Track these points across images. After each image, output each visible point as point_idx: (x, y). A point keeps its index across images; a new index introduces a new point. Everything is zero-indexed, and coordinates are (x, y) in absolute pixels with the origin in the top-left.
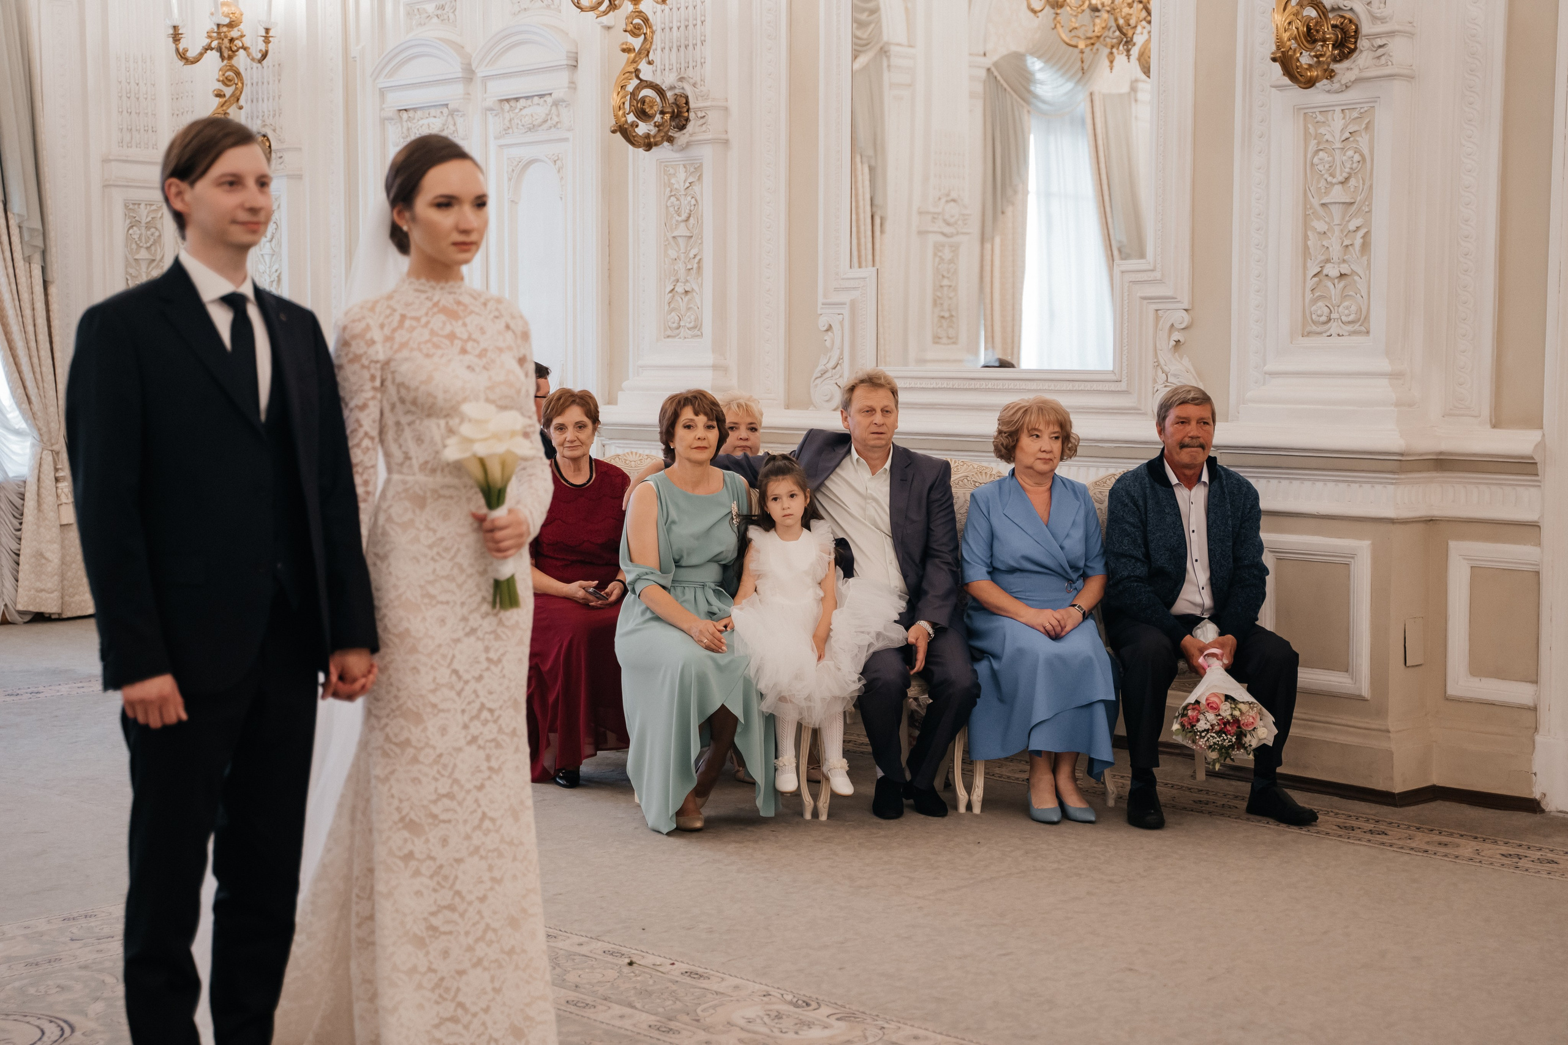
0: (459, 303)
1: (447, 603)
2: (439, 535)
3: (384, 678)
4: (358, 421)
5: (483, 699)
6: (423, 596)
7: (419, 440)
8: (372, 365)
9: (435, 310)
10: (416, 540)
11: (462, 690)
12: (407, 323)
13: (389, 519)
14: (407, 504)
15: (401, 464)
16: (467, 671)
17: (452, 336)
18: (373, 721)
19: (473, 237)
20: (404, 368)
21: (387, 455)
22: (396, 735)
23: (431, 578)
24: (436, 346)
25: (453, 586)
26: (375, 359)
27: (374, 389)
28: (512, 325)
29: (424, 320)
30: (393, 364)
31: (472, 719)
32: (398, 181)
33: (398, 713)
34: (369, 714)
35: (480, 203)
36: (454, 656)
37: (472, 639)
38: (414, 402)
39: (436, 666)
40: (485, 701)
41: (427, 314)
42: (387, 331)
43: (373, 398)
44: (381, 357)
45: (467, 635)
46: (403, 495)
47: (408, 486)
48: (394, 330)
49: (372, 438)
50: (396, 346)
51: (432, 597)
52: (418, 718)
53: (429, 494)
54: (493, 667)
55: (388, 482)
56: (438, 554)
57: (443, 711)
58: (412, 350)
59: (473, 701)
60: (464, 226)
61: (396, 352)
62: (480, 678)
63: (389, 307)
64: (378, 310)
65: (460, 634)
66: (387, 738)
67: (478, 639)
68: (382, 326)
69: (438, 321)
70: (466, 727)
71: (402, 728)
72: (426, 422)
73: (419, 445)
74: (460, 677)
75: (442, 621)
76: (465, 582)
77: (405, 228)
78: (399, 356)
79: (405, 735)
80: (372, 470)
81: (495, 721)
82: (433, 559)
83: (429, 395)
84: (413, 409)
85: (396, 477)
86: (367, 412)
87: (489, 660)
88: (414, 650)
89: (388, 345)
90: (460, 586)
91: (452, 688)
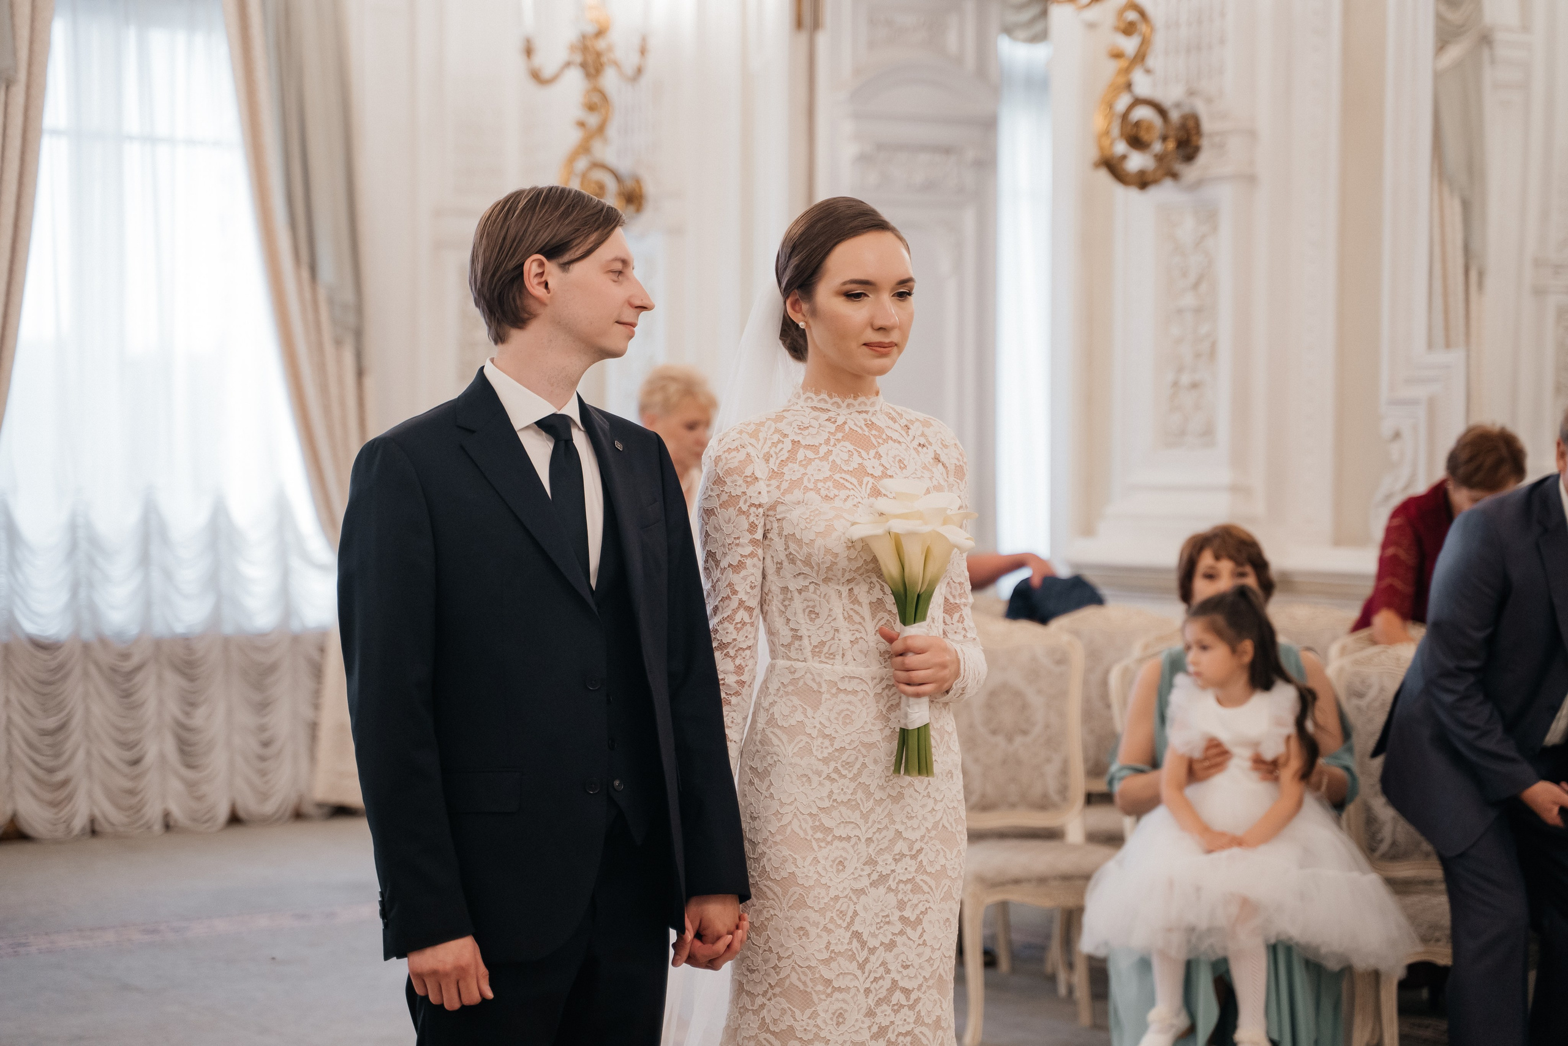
0: (871, 425)
1: (849, 838)
2: (837, 745)
3: (760, 941)
4: (730, 585)
5: (894, 975)
6: (815, 829)
7: (813, 614)
8: (753, 509)
9: (839, 435)
10: (807, 750)
11: (867, 960)
12: (801, 455)
13: (771, 721)
14: (796, 701)
15: (789, 646)
16: (874, 935)
17: (861, 472)
18: (746, 999)
19: (894, 337)
20: (795, 514)
21: (771, 632)
22: (775, 1021)
23: (826, 804)
24: (839, 485)
25: (856, 816)
26: (757, 503)
27: (754, 542)
28: (943, 458)
29: (823, 450)
30: (780, 508)
31: (879, 1002)
32: (794, 261)
33: (777, 990)
34: (740, 989)
35: (903, 291)
36: (855, 913)
37: (882, 890)
38: (807, 562)
39: (831, 926)
40: (897, 977)
41: (827, 441)
42: (773, 464)
43: (752, 555)
44: (765, 499)
45: (873, 884)
46: (790, 688)
47: (796, 676)
48: (783, 463)
49: (750, 609)
50: (785, 485)
51: (828, 830)
52: (806, 1000)
53: (824, 688)
54: (909, 930)
55: (771, 668)
56: (836, 770)
57: (839, 989)
58: (807, 489)
59: (882, 977)
60: (879, 323)
61: (783, 494)
62: (891, 946)
63: (777, 431)
64: (761, 436)
65: (865, 882)
66: (763, 1025)
67: (890, 889)
68: (767, 458)
69: (841, 452)
70: (871, 1013)
71: (783, 1011)
72: (823, 588)
73: (812, 620)
74: (863, 944)
75: (841, 864)
76: (872, 810)
77: (802, 325)
78: (788, 498)
79: (788, 1021)
80: (748, 652)
81: (911, 1007)
82: (828, 777)
83: (828, 551)
84: (806, 570)
85: (781, 663)
86: (743, 573)
87: (902, 919)
88: (801, 903)
89: (774, 483)
90: (865, 817)
91: (853, 958)
